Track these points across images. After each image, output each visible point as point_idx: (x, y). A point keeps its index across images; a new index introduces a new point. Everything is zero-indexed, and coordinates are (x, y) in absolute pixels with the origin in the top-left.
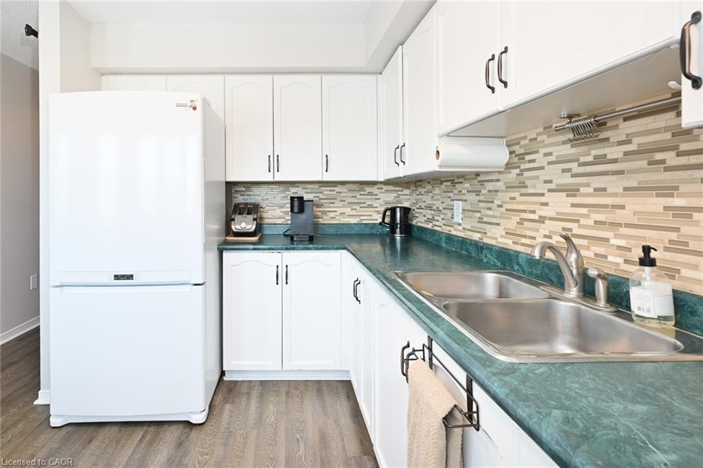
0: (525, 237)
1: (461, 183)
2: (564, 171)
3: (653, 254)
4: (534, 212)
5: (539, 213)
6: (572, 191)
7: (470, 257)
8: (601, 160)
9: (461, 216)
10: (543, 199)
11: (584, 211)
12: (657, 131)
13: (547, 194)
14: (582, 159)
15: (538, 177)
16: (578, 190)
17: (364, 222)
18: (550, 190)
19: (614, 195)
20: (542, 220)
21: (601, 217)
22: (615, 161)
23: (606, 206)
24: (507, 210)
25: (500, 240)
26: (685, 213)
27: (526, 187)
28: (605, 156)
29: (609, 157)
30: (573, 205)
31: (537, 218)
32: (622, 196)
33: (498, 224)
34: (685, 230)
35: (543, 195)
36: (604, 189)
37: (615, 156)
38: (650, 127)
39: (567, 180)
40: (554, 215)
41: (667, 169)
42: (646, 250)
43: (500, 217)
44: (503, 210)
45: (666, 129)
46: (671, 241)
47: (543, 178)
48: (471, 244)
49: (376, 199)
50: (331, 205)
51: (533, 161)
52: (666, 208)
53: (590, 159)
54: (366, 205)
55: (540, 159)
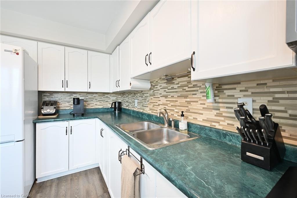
0: (155, 110)
1: (137, 94)
2: (164, 91)
3: (184, 113)
4: (157, 103)
5: (158, 103)
6: (166, 97)
7: (140, 117)
8: (173, 88)
9: (137, 104)
10: (159, 99)
11: (169, 102)
12: (184, 81)
13: (160, 97)
14: (169, 88)
15: (158, 93)
16: (167, 96)
17: (105, 107)
18: (161, 96)
19: (175, 98)
20: (159, 105)
21: (172, 104)
22: (175, 89)
23: (173, 101)
24: (150, 102)
25: (148, 111)
26: (189, 102)
27: (155, 95)
28: (173, 87)
29: (174, 88)
30: (166, 101)
31: (158, 104)
32: (177, 98)
33: (148, 107)
34: (189, 107)
35: (159, 98)
36: (173, 96)
37: (176, 87)
38: (183, 80)
39: (165, 94)
40: (162, 103)
41: (186, 91)
42: (182, 112)
43: (148, 105)
44: (149, 102)
45: (186, 81)
46: (187, 110)
47: (159, 93)
48: (140, 113)
49: (109, 99)
50: (92, 101)
51: (157, 88)
52: (186, 101)
53: (170, 88)
54: (105, 101)
55: (159, 88)
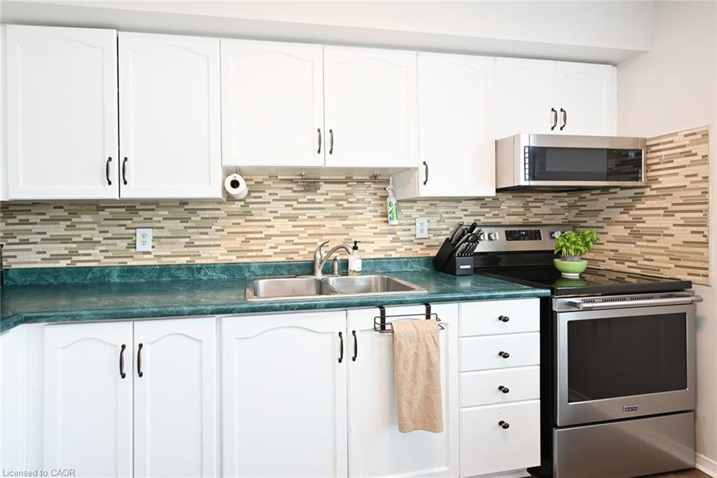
0: (252, 251)
1: (153, 210)
2: (286, 206)
4: (262, 232)
5: (265, 233)
6: (292, 218)
8: (311, 201)
9: (151, 244)
10: (269, 224)
11: (302, 229)
12: (339, 191)
13: (273, 220)
14: (300, 200)
15: (265, 209)
16: (298, 218)
18: (275, 218)
19: (321, 220)
20: (268, 237)
21: (312, 232)
22: (320, 203)
23: (315, 226)
24: (228, 233)
25: (220, 258)
26: (350, 227)
27: (253, 215)
28: (314, 200)
29: (316, 200)
30: (294, 226)
31: (263, 236)
32: (324, 220)
33: (220, 245)
34: (350, 234)
35: (270, 220)
36: (314, 217)
37: (320, 200)
38: (337, 189)
39: (289, 211)
40: (279, 233)
41: (344, 209)
42: (355, 243)
43: (220, 239)
44: (225, 233)
45: (343, 191)
47: (268, 210)
48: (179, 269)
51: (261, 197)
52: (343, 225)
53: (306, 200)
55: (266, 196)
